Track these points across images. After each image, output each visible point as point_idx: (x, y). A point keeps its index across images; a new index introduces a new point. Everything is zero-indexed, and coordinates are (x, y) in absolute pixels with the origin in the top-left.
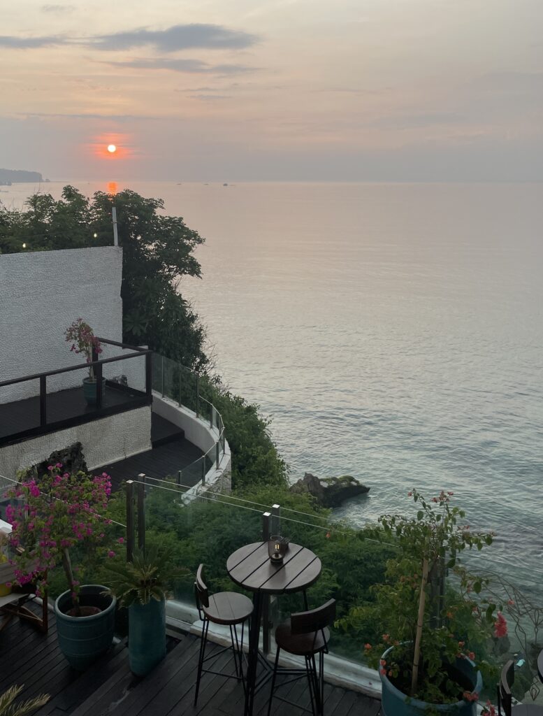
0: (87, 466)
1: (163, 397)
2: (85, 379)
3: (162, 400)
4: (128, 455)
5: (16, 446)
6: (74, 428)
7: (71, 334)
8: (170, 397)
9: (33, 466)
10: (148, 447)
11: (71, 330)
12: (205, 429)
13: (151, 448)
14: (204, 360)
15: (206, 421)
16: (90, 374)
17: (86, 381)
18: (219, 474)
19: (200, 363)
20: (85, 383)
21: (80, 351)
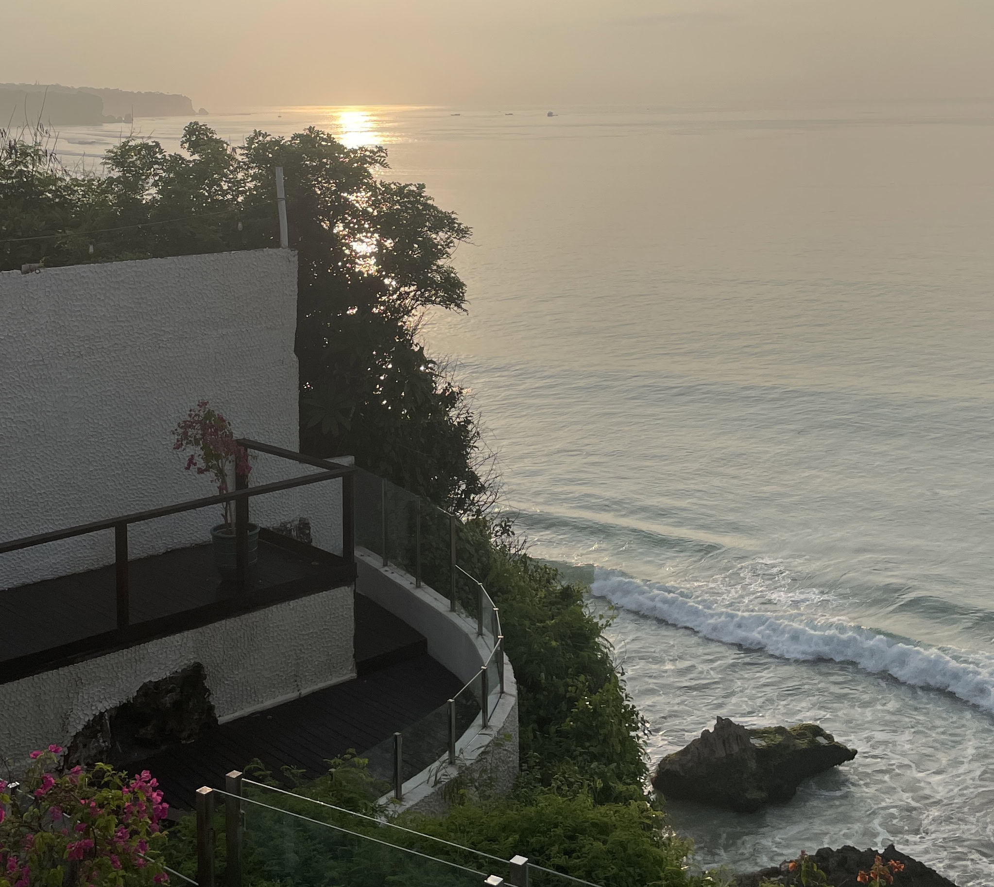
0: (217, 713)
1: (385, 565)
2: (215, 529)
3: (382, 570)
4: (305, 691)
5: (64, 671)
6: (188, 634)
7: (185, 434)
8: (398, 565)
9: (102, 714)
10: (348, 674)
11: (186, 426)
12: (467, 635)
13: (354, 675)
14: (475, 486)
15: (470, 619)
16: (225, 517)
17: (216, 533)
18: (487, 740)
19: (467, 493)
20: (215, 537)
21: (207, 470)
